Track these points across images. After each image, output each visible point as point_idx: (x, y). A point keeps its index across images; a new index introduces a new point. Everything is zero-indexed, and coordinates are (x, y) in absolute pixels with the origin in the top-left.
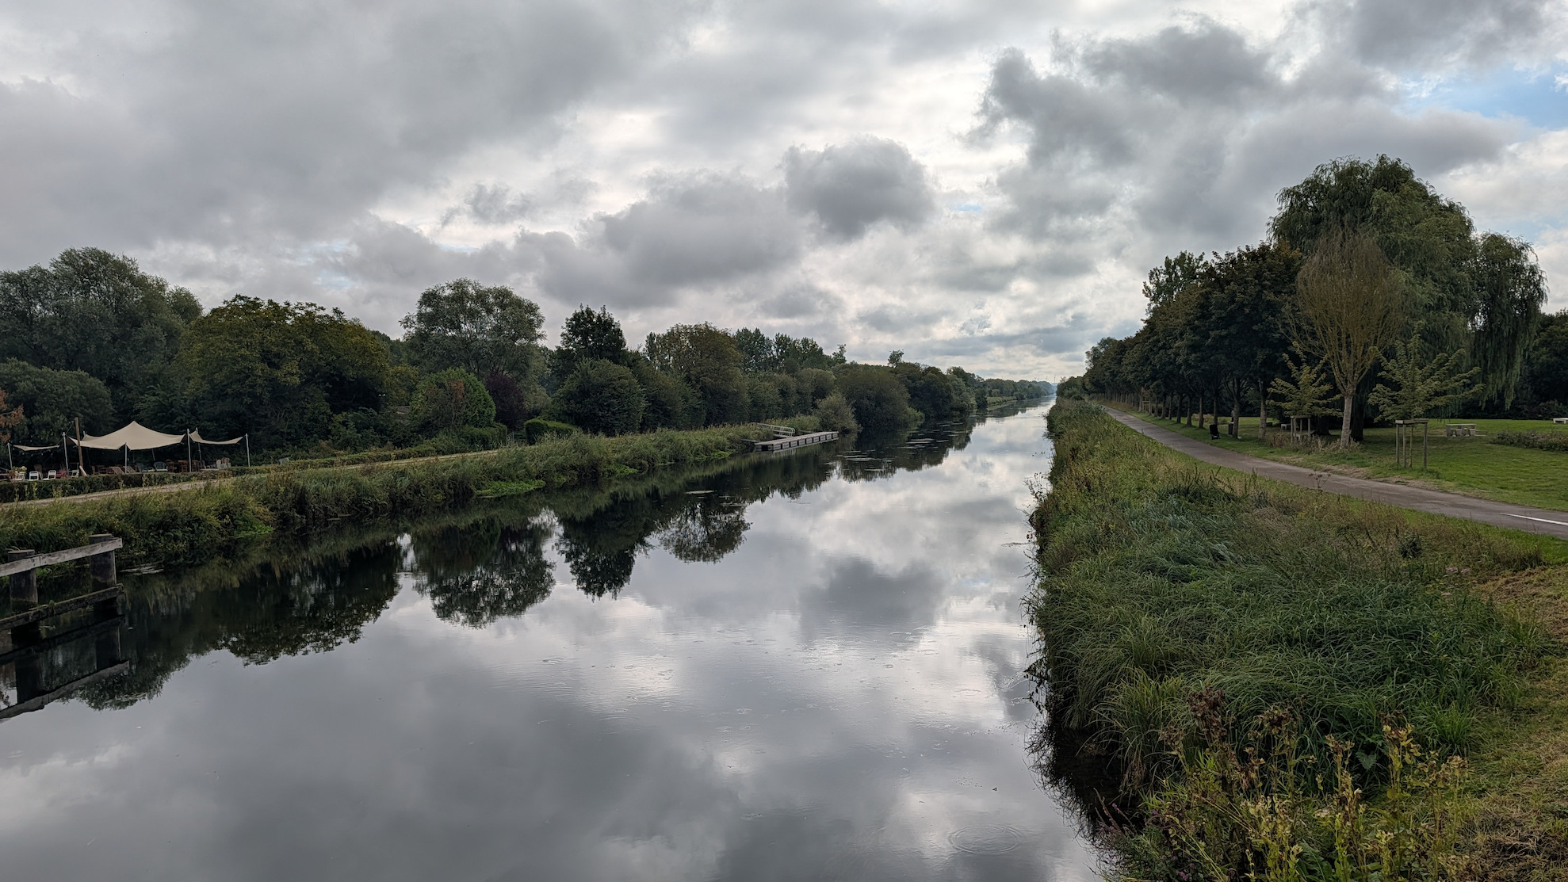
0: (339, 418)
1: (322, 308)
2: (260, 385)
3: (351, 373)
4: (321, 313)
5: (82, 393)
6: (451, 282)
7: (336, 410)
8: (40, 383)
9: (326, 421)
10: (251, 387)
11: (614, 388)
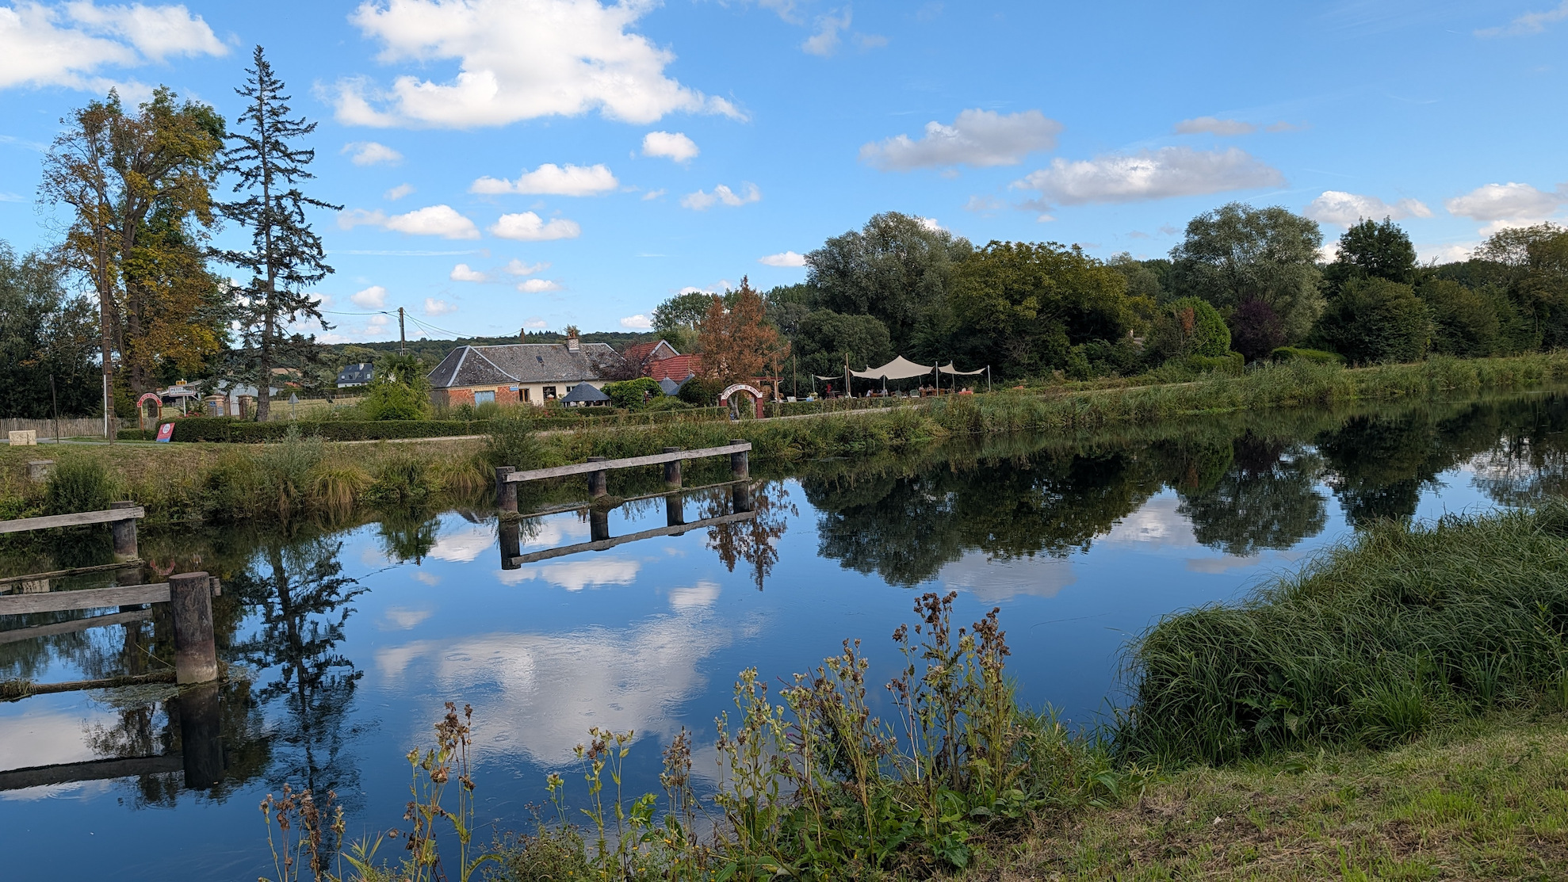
0: (1075, 349)
1: (1063, 246)
2: (1003, 321)
3: (1086, 306)
4: (1062, 250)
5: (868, 333)
6: (1219, 208)
7: (1074, 342)
8: (837, 326)
9: (1064, 353)
10: (996, 323)
11: (1387, 310)
